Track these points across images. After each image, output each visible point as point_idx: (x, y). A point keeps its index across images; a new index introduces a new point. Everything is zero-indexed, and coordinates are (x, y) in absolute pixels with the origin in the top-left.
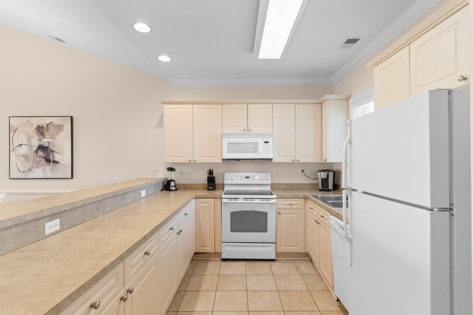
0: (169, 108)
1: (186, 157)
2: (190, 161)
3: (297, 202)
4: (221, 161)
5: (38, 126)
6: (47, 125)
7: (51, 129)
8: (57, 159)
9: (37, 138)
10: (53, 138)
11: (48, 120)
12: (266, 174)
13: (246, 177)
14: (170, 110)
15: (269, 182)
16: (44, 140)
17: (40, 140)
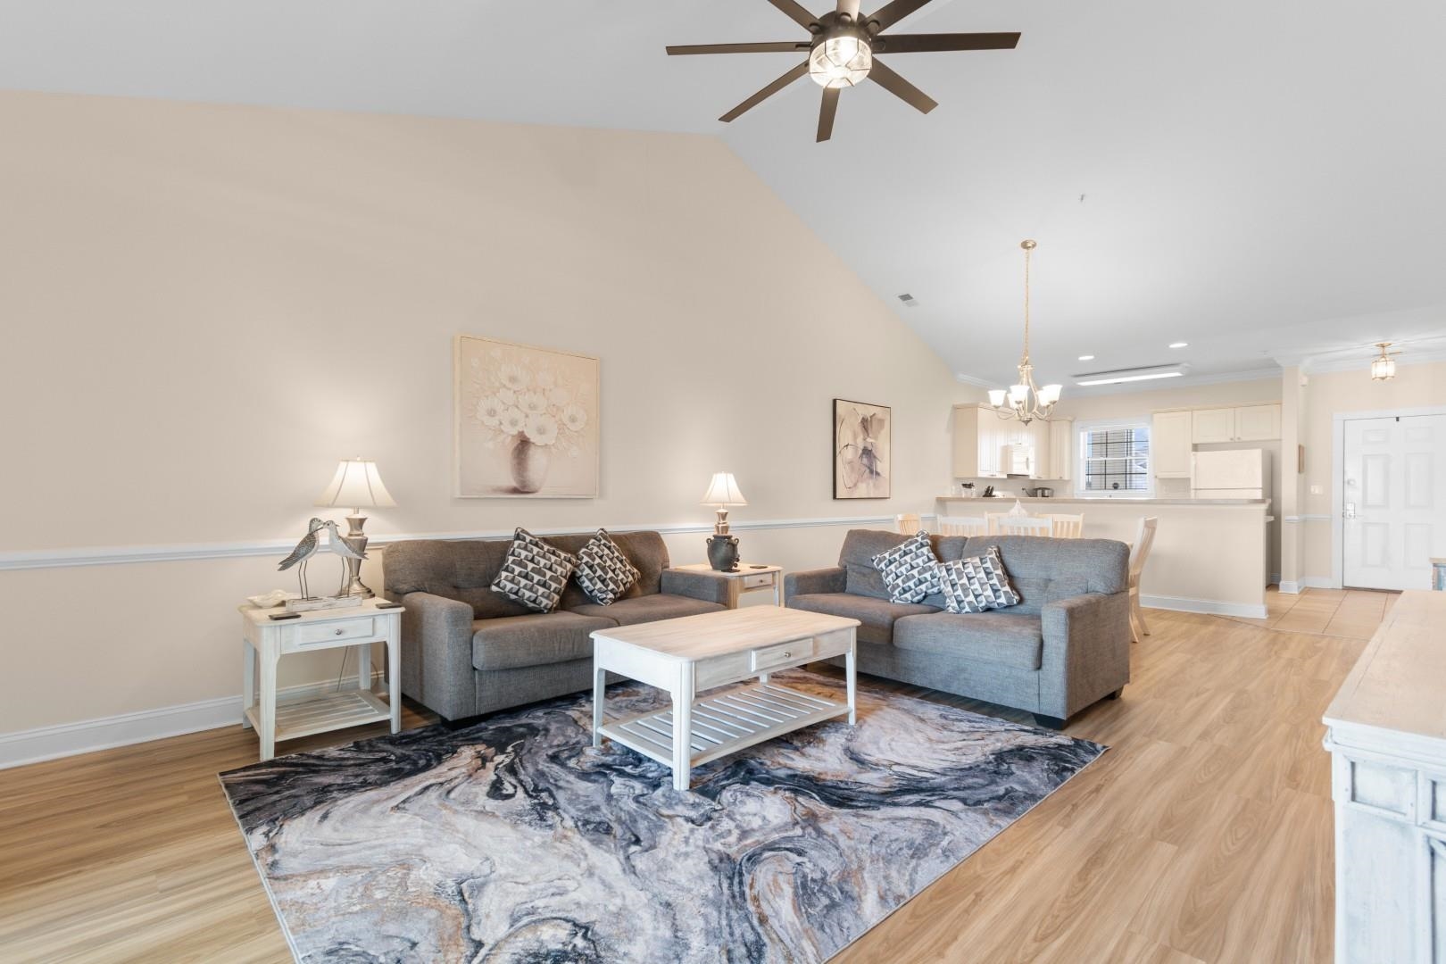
4: (1005, 477)
5: (863, 419)
6: (871, 417)
7: (874, 423)
8: (879, 471)
9: (862, 437)
10: (876, 438)
11: (872, 410)
16: (869, 440)
17: (865, 439)
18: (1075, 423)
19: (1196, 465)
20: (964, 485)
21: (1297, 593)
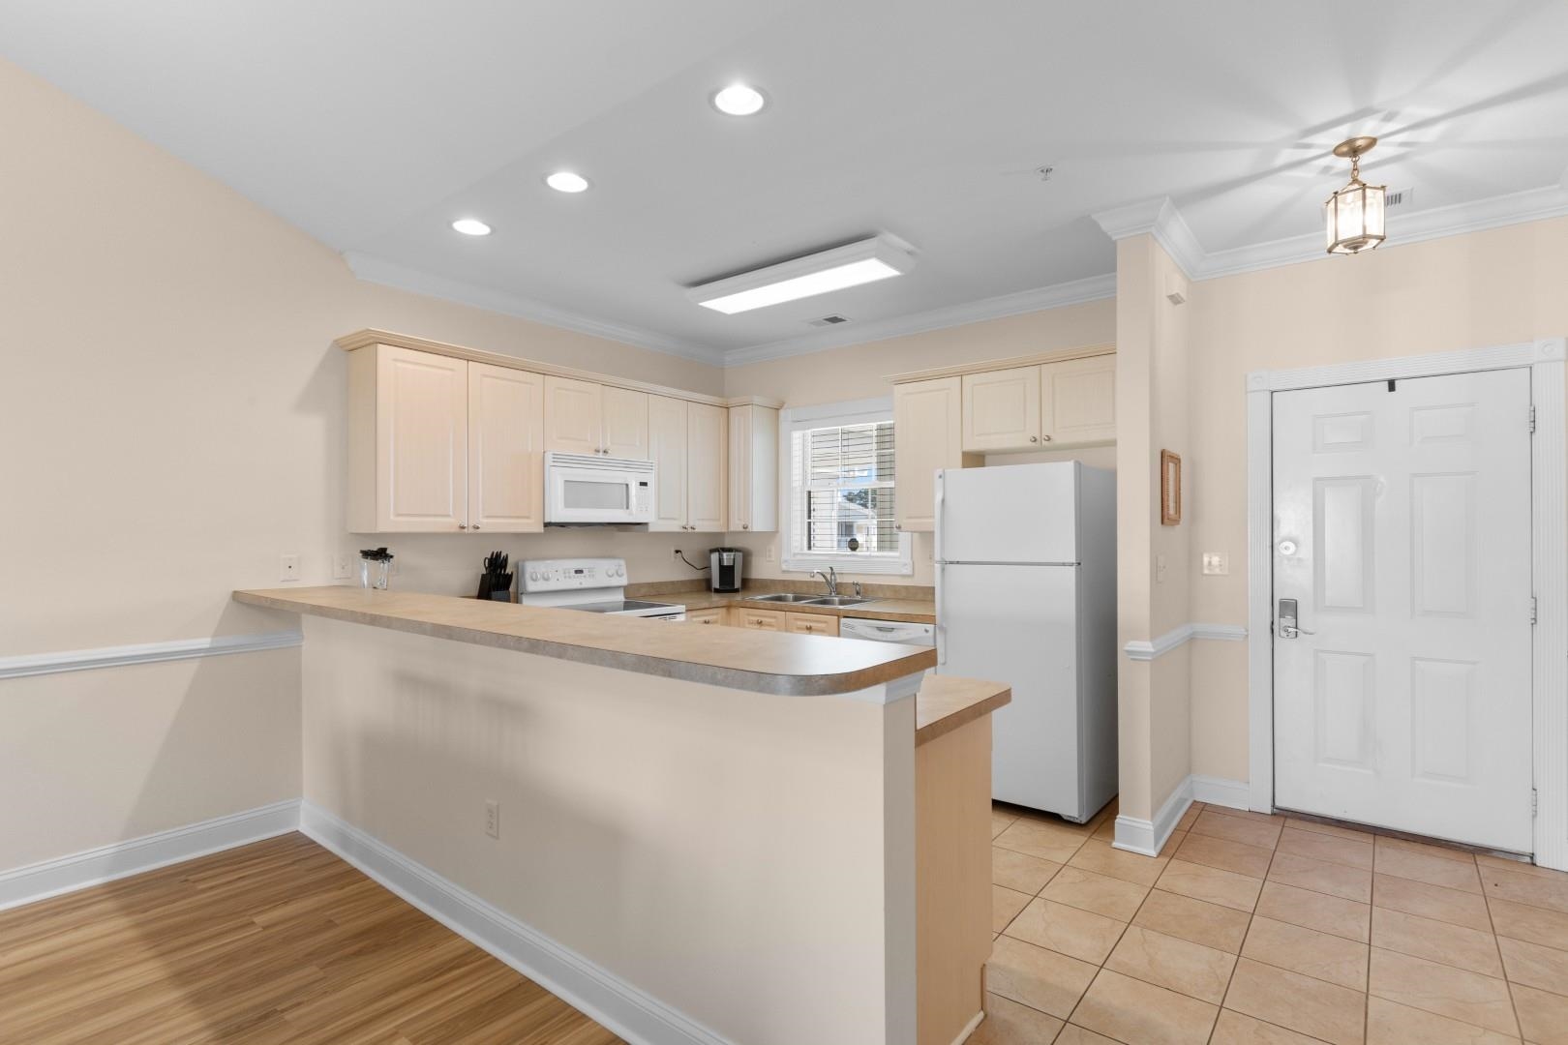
0: (395, 360)
1: (448, 516)
2: (463, 528)
3: (715, 617)
4: (540, 529)
12: (616, 562)
13: (577, 572)
14: (399, 364)
15: (624, 581)
18: (782, 413)
19: (943, 501)
20: (367, 554)
21: (1153, 853)
